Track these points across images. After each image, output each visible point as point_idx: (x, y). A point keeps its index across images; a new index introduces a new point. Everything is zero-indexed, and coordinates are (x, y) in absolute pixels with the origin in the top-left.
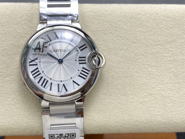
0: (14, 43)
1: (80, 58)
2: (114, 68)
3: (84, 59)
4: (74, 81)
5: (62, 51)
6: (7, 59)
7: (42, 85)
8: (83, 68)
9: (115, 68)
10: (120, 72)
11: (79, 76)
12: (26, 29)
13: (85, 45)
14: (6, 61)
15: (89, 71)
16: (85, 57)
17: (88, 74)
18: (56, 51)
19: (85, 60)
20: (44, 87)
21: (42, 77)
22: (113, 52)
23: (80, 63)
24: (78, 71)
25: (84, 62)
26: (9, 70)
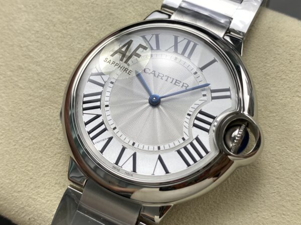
0: (92, 31)
1: (201, 112)
2: (277, 178)
3: (210, 120)
4: (160, 158)
5: (169, 80)
6: (62, 55)
7: (89, 133)
8: (197, 139)
9: (279, 181)
10: (289, 196)
11: (179, 152)
12: (130, 13)
13: (228, 90)
14: (60, 59)
15: (207, 152)
16: (213, 118)
17: (201, 157)
18: (156, 75)
19: (210, 124)
20: (92, 139)
21: (98, 116)
22: (293, 141)
23: (195, 125)
24: (182, 141)
25: (207, 127)
26: (56, 78)
